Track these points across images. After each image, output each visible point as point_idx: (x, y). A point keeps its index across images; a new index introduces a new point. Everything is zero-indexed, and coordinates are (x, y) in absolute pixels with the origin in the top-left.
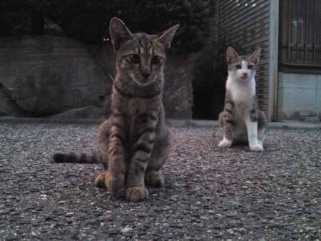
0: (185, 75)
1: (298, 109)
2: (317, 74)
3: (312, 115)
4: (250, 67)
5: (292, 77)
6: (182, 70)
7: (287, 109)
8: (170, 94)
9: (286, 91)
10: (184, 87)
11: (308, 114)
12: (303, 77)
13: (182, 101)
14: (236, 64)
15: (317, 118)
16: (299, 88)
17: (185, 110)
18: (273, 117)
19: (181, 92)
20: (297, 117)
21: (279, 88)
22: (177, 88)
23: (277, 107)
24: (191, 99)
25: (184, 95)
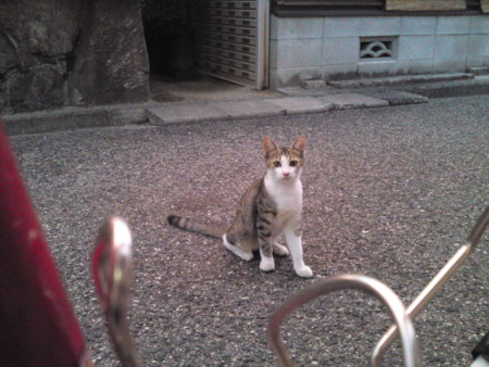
0: (135, 30)
1: (297, 70)
2: (324, 16)
3: (316, 78)
4: (293, 164)
5: (290, 22)
6: (129, 22)
7: (283, 71)
8: (113, 63)
9: (281, 45)
10: (135, 50)
11: (310, 77)
12: (305, 22)
13: (133, 72)
14: (274, 160)
15: (322, 82)
16: (300, 39)
17: (140, 87)
18: (264, 82)
19: (131, 57)
20: (296, 81)
21: (271, 40)
22: (124, 51)
23: (268, 69)
24: (147, 68)
25: (136, 63)
